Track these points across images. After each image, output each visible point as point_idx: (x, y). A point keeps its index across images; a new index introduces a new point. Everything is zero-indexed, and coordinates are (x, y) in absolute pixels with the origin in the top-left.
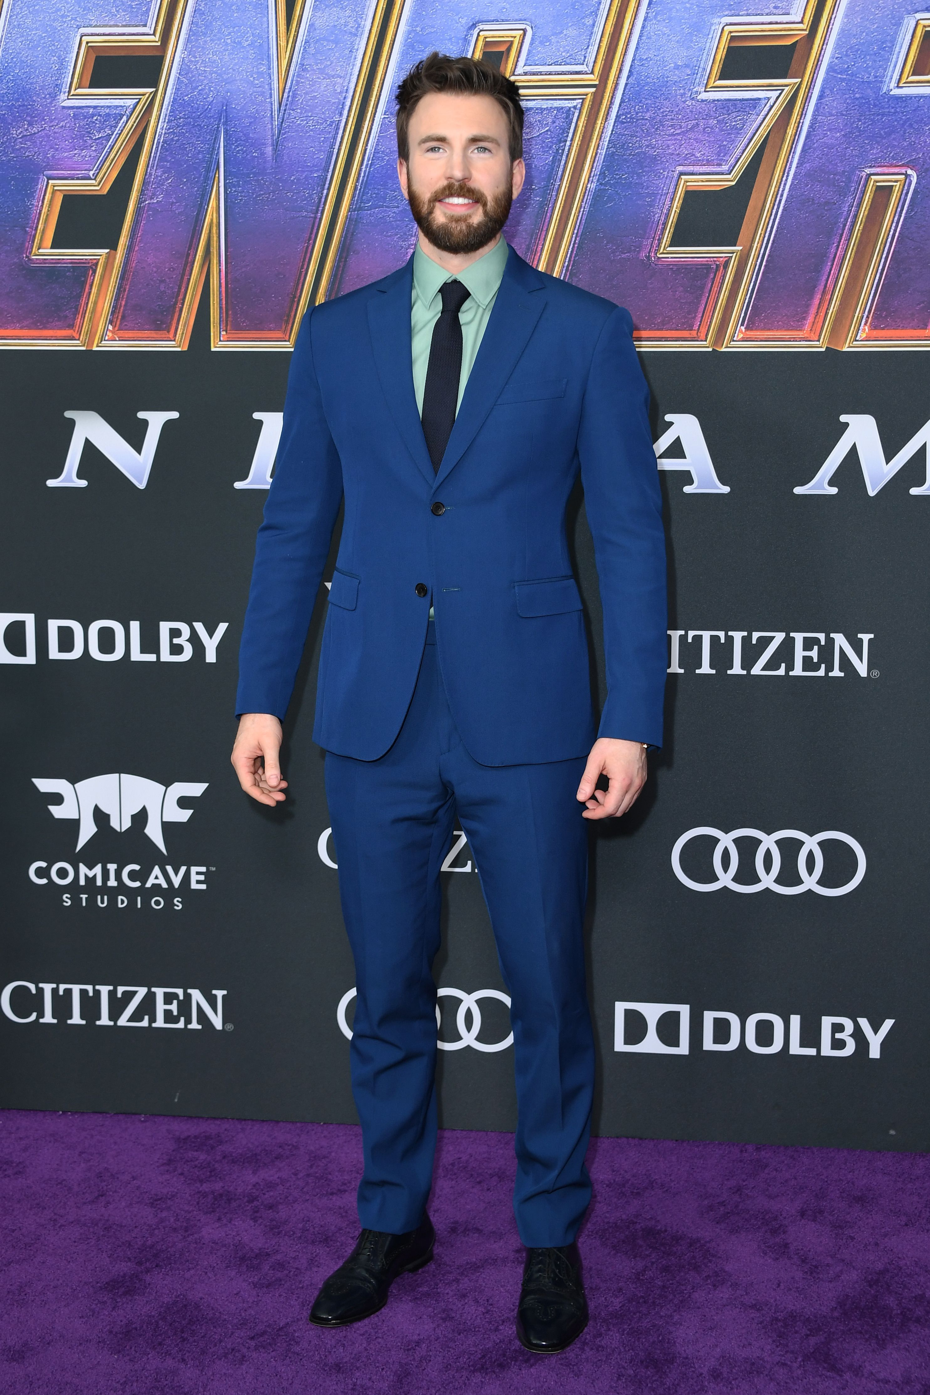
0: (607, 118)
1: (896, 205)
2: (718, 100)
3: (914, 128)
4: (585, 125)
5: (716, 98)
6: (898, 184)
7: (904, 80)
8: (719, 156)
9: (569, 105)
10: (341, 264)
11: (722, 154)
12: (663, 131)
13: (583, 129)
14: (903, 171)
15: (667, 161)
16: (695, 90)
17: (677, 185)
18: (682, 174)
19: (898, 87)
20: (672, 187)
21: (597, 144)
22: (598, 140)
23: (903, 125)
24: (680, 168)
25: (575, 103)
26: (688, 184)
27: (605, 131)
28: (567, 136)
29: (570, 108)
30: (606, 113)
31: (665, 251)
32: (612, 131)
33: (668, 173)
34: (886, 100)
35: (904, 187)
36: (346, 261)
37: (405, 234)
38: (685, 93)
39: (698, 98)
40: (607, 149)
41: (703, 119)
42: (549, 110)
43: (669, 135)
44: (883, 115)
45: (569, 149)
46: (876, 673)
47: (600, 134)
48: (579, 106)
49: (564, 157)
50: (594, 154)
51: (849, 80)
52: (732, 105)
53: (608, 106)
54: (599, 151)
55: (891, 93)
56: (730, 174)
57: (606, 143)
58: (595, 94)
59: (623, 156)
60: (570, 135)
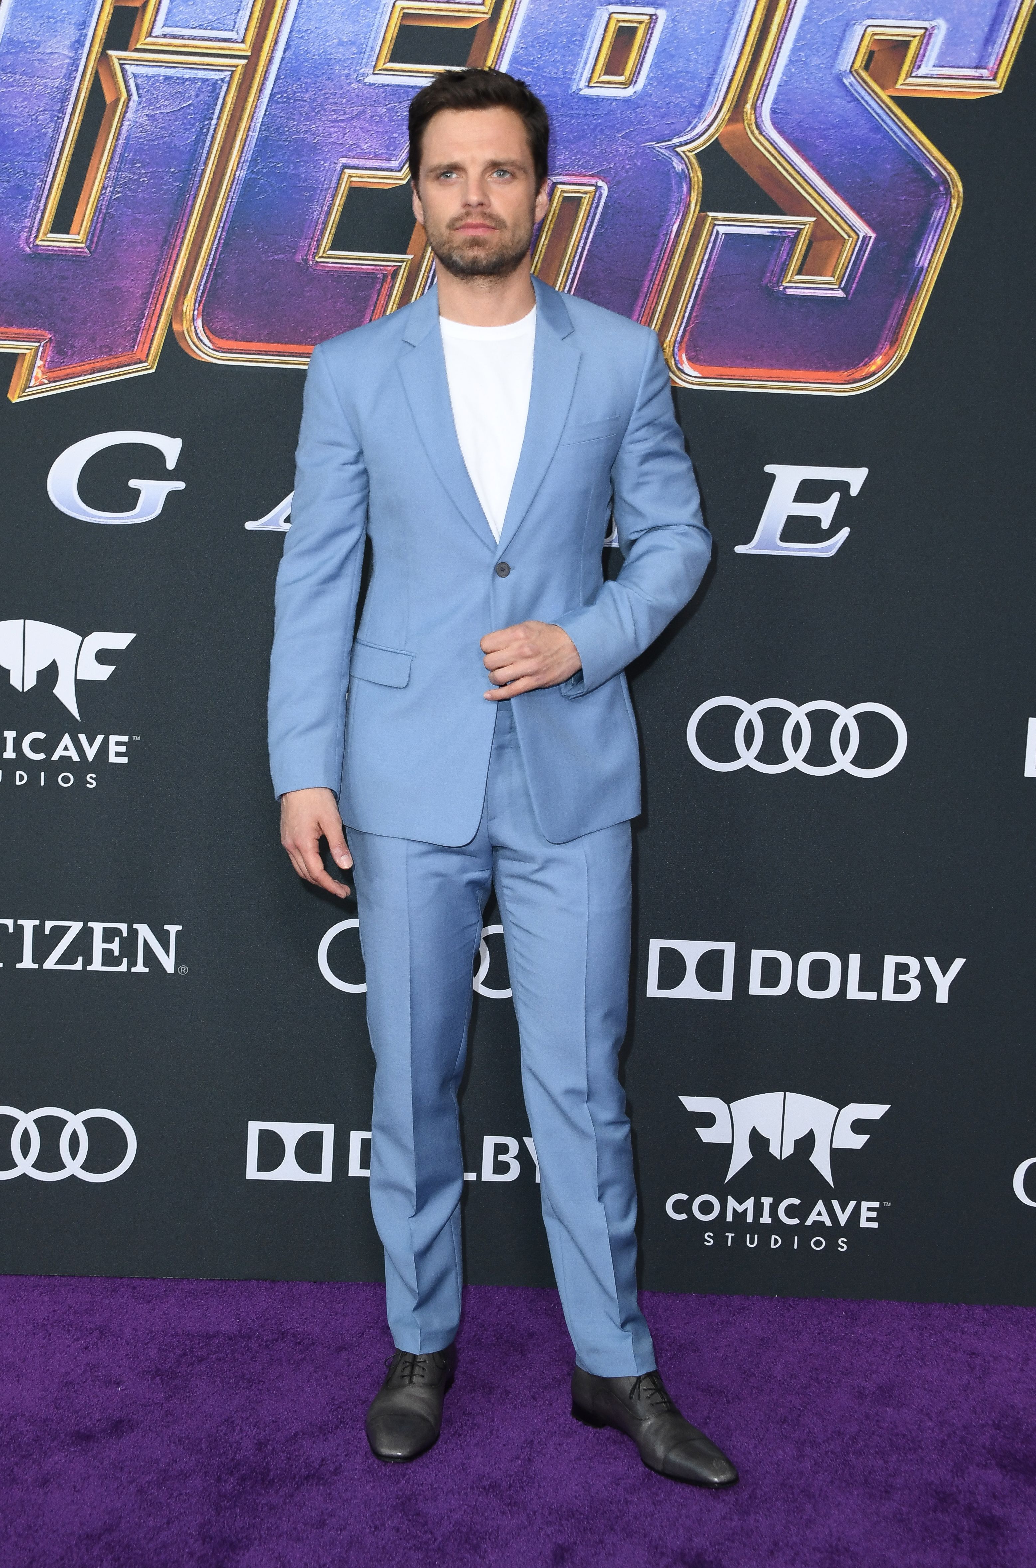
0: (259, 96)
1: (584, 220)
2: (387, 85)
3: (605, 135)
4: (234, 101)
5: (386, 83)
6: (587, 196)
7: (595, 80)
8: (388, 149)
9: (216, 77)
11: (392, 148)
12: (324, 115)
13: (232, 106)
14: (593, 181)
15: (329, 151)
16: (361, 71)
17: (339, 179)
18: (345, 167)
19: (588, 86)
20: (334, 181)
21: (248, 125)
22: (249, 121)
23: (594, 130)
24: (343, 161)
25: (222, 75)
26: (353, 179)
27: (257, 110)
28: (213, 113)
29: (217, 80)
30: (259, 90)
31: (325, 255)
32: (266, 111)
33: (330, 165)
34: (576, 100)
35: (593, 199)
37: (17, 214)
38: (349, 75)
39: (366, 81)
40: (259, 131)
41: (370, 105)
42: (193, 80)
43: (331, 122)
44: (572, 117)
45: (215, 129)
47: (252, 113)
48: (227, 79)
49: (209, 138)
50: (244, 137)
51: (535, 75)
52: (404, 93)
53: (261, 82)
54: (250, 133)
55: (581, 93)
56: (400, 171)
57: (259, 125)
58: (246, 66)
59: (278, 141)
60: (217, 112)
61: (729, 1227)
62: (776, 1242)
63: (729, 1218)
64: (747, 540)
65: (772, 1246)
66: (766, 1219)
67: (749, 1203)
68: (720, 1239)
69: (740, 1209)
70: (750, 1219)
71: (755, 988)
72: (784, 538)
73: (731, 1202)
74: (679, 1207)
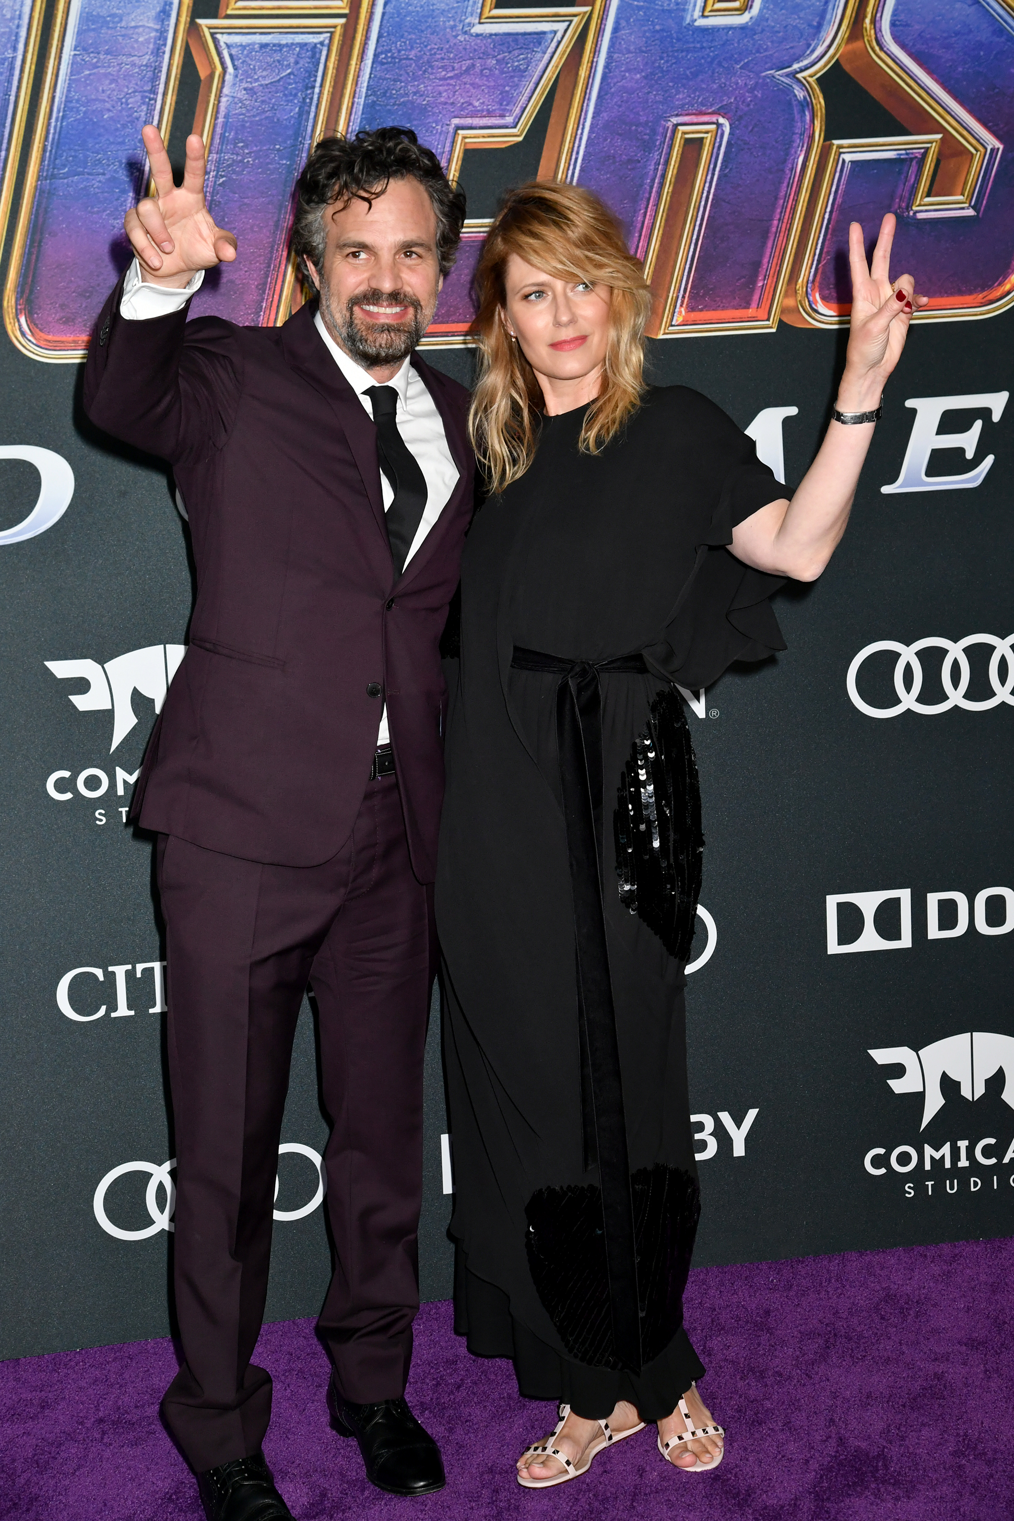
0: (362, 58)
1: (708, 162)
2: (496, 35)
3: (724, 67)
4: (336, 66)
5: (493, 32)
6: (709, 135)
7: (709, 8)
8: (501, 105)
9: (316, 41)
10: (35, 251)
11: (505, 103)
12: (432, 74)
13: (335, 71)
14: (714, 120)
15: (440, 112)
16: (467, 21)
17: (453, 142)
18: (458, 128)
19: (703, 16)
20: (448, 144)
21: (353, 90)
22: (354, 86)
23: (711, 62)
24: (456, 121)
25: (321, 38)
26: (467, 140)
27: (361, 73)
28: (315, 81)
29: (316, 44)
30: (361, 51)
32: (371, 74)
33: (442, 127)
34: (691, 32)
35: (715, 139)
36: (39, 246)
37: (116, 209)
38: (455, 26)
39: (473, 31)
40: (366, 97)
41: (479, 58)
42: (290, 46)
43: (440, 79)
44: (688, 51)
45: (319, 98)
46: (715, 713)
47: (356, 77)
48: (327, 42)
49: (313, 109)
50: (350, 104)
51: (648, 8)
52: (513, 41)
53: (363, 42)
54: (356, 100)
55: (697, 24)
56: (515, 127)
57: (364, 90)
58: (345, 26)
59: (386, 106)
60: (319, 79)
61: (929, 1175)
62: (975, 1184)
63: (928, 1167)
64: (893, 480)
65: (973, 1189)
66: (963, 1163)
67: (946, 1149)
68: (920, 1188)
69: (937, 1156)
70: (948, 1165)
71: (934, 932)
72: (929, 474)
73: (928, 1151)
74: (877, 1162)
